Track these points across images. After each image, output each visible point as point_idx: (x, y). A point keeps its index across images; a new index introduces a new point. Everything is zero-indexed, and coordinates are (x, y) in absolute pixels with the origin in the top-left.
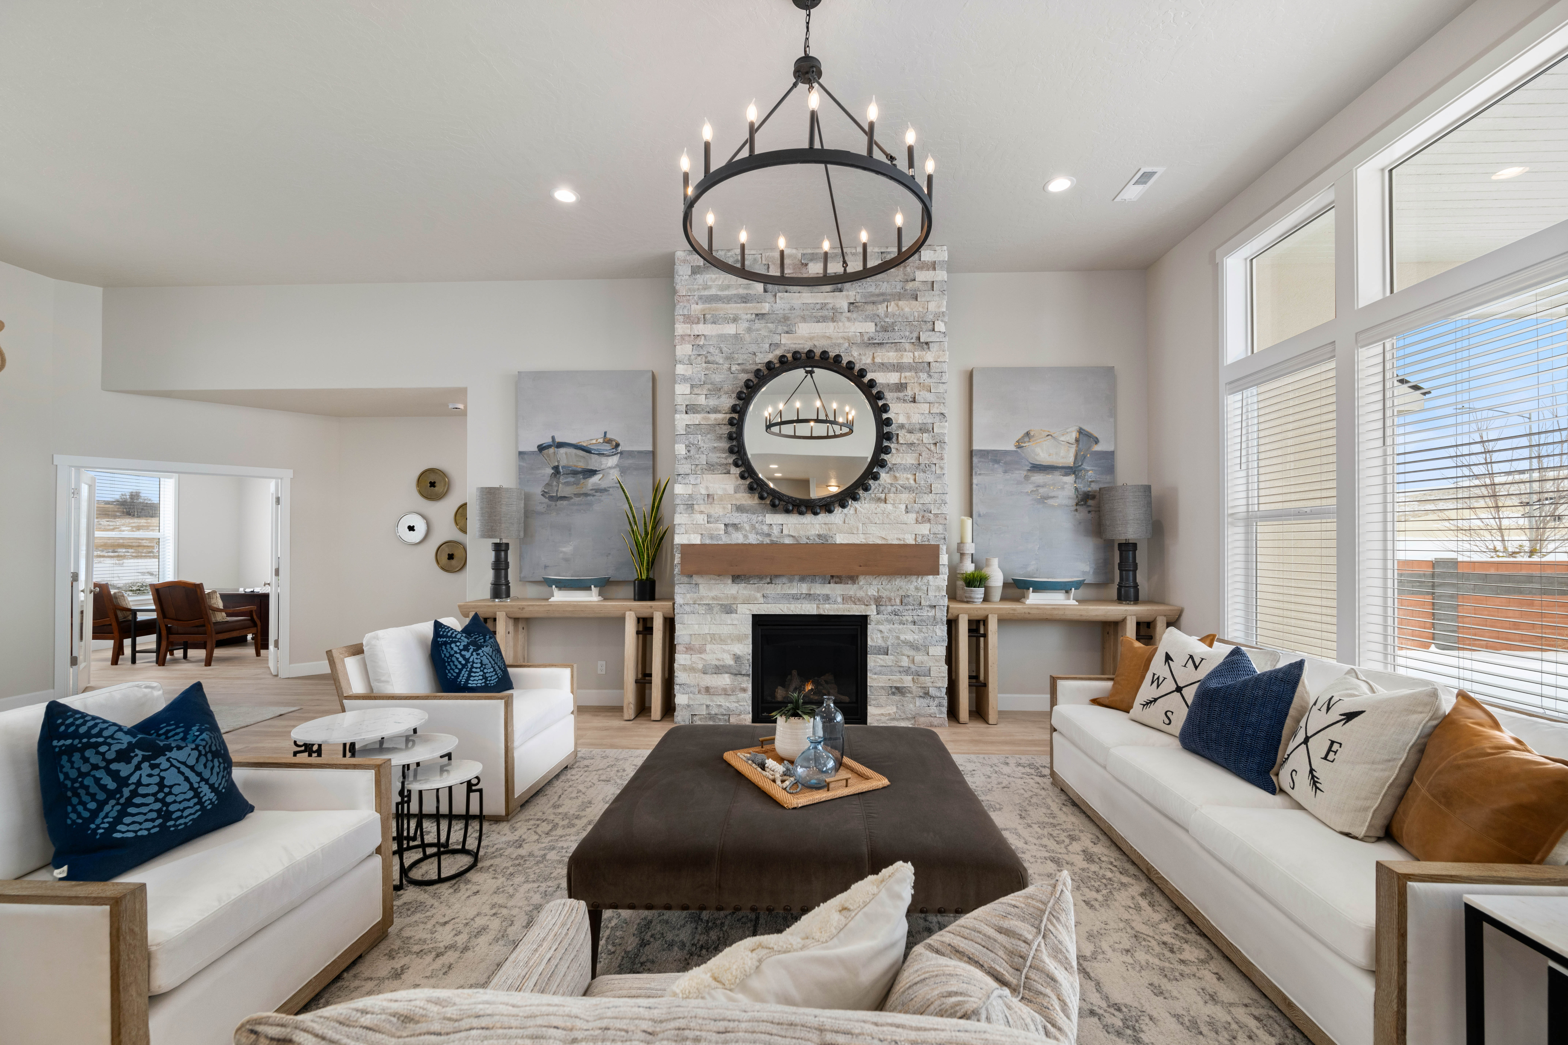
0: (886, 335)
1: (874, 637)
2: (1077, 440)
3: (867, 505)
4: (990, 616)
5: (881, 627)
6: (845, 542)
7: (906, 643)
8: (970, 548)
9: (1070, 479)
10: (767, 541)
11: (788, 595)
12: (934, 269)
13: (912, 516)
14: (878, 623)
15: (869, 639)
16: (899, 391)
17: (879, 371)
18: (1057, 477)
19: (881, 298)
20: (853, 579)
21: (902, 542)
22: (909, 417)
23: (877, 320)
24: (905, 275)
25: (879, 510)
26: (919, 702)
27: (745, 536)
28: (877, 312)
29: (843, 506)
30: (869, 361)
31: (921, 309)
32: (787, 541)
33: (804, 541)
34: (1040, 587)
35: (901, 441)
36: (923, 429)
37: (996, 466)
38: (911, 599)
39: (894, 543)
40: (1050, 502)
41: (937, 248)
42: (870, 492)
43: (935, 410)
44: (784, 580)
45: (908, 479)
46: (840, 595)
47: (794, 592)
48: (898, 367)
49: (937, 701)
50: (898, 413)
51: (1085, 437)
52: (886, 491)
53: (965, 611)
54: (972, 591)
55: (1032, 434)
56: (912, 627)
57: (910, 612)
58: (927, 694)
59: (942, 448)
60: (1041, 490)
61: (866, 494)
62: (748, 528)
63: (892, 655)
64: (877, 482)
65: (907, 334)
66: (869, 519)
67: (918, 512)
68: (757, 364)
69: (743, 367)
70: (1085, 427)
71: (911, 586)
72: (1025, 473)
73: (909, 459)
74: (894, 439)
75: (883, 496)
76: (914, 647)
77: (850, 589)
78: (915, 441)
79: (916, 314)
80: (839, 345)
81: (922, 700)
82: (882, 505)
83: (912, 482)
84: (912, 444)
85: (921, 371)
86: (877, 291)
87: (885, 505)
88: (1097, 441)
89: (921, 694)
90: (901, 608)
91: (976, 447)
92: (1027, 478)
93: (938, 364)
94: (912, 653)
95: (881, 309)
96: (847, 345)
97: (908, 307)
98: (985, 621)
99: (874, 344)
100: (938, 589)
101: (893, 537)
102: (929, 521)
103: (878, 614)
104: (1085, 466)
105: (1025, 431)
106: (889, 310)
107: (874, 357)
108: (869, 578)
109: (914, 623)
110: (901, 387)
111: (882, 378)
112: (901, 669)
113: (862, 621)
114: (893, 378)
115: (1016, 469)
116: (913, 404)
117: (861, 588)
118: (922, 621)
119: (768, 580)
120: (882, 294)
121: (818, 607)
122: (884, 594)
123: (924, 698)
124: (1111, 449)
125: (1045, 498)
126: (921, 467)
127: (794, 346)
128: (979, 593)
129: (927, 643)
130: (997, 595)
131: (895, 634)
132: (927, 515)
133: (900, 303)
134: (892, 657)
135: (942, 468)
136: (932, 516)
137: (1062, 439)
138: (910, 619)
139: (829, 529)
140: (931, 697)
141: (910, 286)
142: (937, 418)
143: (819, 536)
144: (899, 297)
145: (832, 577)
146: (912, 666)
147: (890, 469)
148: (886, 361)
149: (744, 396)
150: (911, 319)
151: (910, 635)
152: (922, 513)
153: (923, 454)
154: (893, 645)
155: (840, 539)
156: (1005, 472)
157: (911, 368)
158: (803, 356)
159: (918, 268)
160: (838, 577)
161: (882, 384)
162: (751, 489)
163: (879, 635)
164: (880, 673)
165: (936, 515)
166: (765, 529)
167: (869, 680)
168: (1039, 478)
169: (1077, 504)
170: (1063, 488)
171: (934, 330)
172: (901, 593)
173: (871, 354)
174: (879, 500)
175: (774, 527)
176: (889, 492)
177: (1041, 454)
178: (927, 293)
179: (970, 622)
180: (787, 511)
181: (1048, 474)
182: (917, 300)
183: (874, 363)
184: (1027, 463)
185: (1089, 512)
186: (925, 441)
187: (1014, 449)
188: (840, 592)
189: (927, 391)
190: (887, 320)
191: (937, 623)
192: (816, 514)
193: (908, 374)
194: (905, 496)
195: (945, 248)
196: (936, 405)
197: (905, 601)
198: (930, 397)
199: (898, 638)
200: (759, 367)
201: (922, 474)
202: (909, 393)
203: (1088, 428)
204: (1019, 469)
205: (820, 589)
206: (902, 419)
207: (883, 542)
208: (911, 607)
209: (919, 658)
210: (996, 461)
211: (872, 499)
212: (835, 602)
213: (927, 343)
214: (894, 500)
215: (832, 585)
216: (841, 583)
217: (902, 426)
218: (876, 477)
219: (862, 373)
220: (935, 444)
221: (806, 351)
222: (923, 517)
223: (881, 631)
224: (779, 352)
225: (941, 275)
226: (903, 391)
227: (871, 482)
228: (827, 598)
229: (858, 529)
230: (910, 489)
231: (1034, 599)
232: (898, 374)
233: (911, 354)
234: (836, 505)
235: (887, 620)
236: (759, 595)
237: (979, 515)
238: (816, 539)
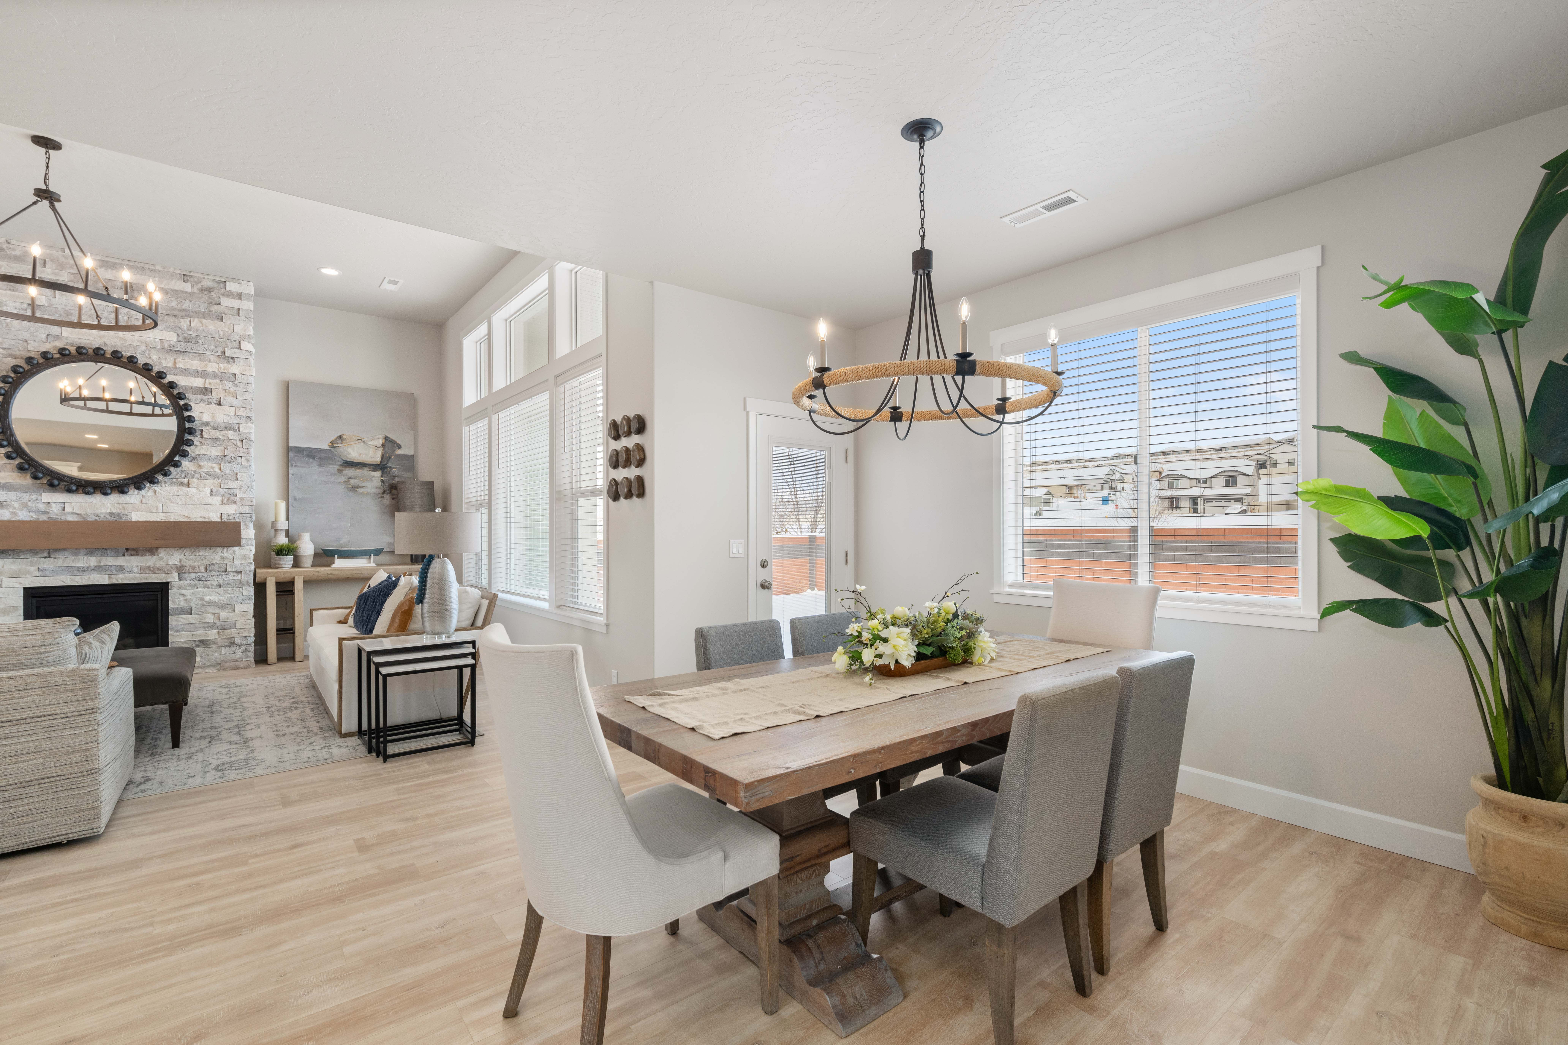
0: (189, 346)
1: (175, 600)
2: (383, 445)
3: (168, 488)
4: (296, 578)
5: (183, 592)
6: (143, 519)
7: (210, 603)
8: (283, 525)
9: (378, 474)
10: (44, 518)
11: (72, 567)
12: (240, 299)
13: (217, 499)
14: (180, 588)
15: (170, 603)
16: (204, 394)
17: (181, 375)
18: (366, 472)
19: (183, 313)
20: (152, 551)
21: (207, 520)
22: (213, 417)
23: (179, 331)
24: (209, 298)
25: (181, 492)
26: (224, 651)
27: (14, 513)
28: (179, 325)
29: (139, 488)
30: (170, 365)
31: (226, 329)
32: (70, 518)
33: (92, 518)
34: (345, 554)
35: (205, 435)
36: (228, 428)
37: (311, 460)
38: (216, 567)
39: (198, 520)
40: (360, 490)
41: (243, 282)
42: (171, 476)
43: (241, 412)
44: (66, 554)
45: (213, 468)
46: (137, 566)
47: (80, 564)
48: (203, 374)
49: (243, 648)
50: (200, 411)
51: (389, 443)
52: (189, 476)
53: (273, 575)
54: (280, 559)
55: (344, 437)
56: (218, 590)
57: (215, 578)
58: (233, 643)
59: (249, 445)
60: (352, 481)
61: (166, 479)
62: (16, 505)
63: (195, 614)
64: (179, 469)
65: (212, 347)
66: (170, 500)
67: (224, 495)
68: (29, 351)
69: (10, 352)
70: (389, 436)
71: (216, 556)
72: (338, 467)
73: (215, 451)
74: (198, 433)
75: (186, 481)
76: (220, 606)
77: (149, 561)
78: (220, 437)
79: (221, 333)
80: (135, 347)
81: (227, 648)
82: (185, 489)
83: (217, 470)
84: (217, 439)
85: (227, 380)
86: (179, 307)
87: (188, 489)
88: (400, 447)
89: (227, 644)
90: (206, 575)
91: (290, 445)
92: (340, 471)
93: (243, 376)
94: (217, 611)
95: (184, 323)
96: (144, 348)
97: (212, 326)
98: (292, 583)
99: (176, 351)
100: (245, 557)
101: (196, 515)
102: (235, 502)
103: (180, 580)
104: (390, 464)
105: (339, 435)
106: (192, 325)
107: (175, 363)
108: (171, 551)
109: (220, 586)
110: (205, 391)
111: (182, 381)
112: (206, 625)
113: (163, 589)
114: (198, 382)
115: (330, 464)
116: (218, 406)
117: (161, 559)
118: (227, 584)
119: (46, 554)
120: (185, 310)
121: (109, 578)
122: (187, 563)
123: (229, 646)
124: (412, 453)
125: (354, 488)
126: (226, 458)
127: (79, 341)
128: (288, 561)
129: (233, 602)
130: (307, 562)
131: (199, 596)
132: (232, 498)
133: (204, 321)
134: (196, 616)
135: (248, 461)
136: (238, 499)
137: (371, 443)
138: (215, 583)
139: (124, 508)
140: (237, 645)
141: (215, 308)
142: (243, 420)
143: (111, 514)
144: (204, 315)
145: (127, 550)
146: (217, 621)
147: (194, 459)
148: (188, 367)
149: (10, 380)
150: (217, 336)
151: (214, 596)
152: (228, 496)
153: (229, 448)
154: (196, 606)
155: (135, 517)
156: (320, 465)
157: (215, 376)
158: (91, 351)
159: (223, 295)
160: (134, 550)
161: (182, 386)
162: (21, 468)
163: (181, 598)
164: (183, 630)
165: (242, 498)
166: (42, 507)
167: (170, 637)
168: (350, 472)
169: (383, 493)
170: (371, 480)
171: (240, 348)
172: (205, 562)
173: (172, 359)
174: (182, 484)
175: (54, 505)
176: (193, 477)
177: (352, 453)
178: (232, 317)
179: (278, 584)
180: (69, 491)
181: (358, 469)
182: (222, 320)
183: (175, 368)
184: (340, 460)
185: (393, 499)
186: (230, 437)
187: (328, 448)
188: (136, 563)
189: (233, 396)
190: (191, 333)
191: (243, 585)
192: (106, 494)
193: (212, 381)
194: (210, 482)
195: (252, 284)
196: (242, 409)
197: (210, 568)
198: (235, 402)
199: (202, 599)
200: (32, 355)
201: (227, 464)
202: (214, 396)
203: (392, 436)
204: (333, 464)
205: (110, 561)
206: (206, 418)
207: (186, 520)
208: (216, 574)
209: (224, 615)
210: (313, 457)
211: (172, 483)
212: (131, 572)
213: (232, 358)
214: (198, 485)
215: (127, 557)
216: (137, 555)
217: (207, 424)
218: (177, 465)
219: (161, 375)
220: (242, 441)
221: (94, 347)
222: (229, 499)
223: (183, 595)
224: (60, 344)
225: (247, 305)
226: (207, 395)
227: (172, 469)
228: (121, 569)
229: (157, 508)
230: (215, 476)
231: (340, 564)
232: (203, 380)
233: (217, 365)
234: (133, 487)
235: (191, 586)
236: (32, 569)
237: (295, 499)
238: (108, 516)
